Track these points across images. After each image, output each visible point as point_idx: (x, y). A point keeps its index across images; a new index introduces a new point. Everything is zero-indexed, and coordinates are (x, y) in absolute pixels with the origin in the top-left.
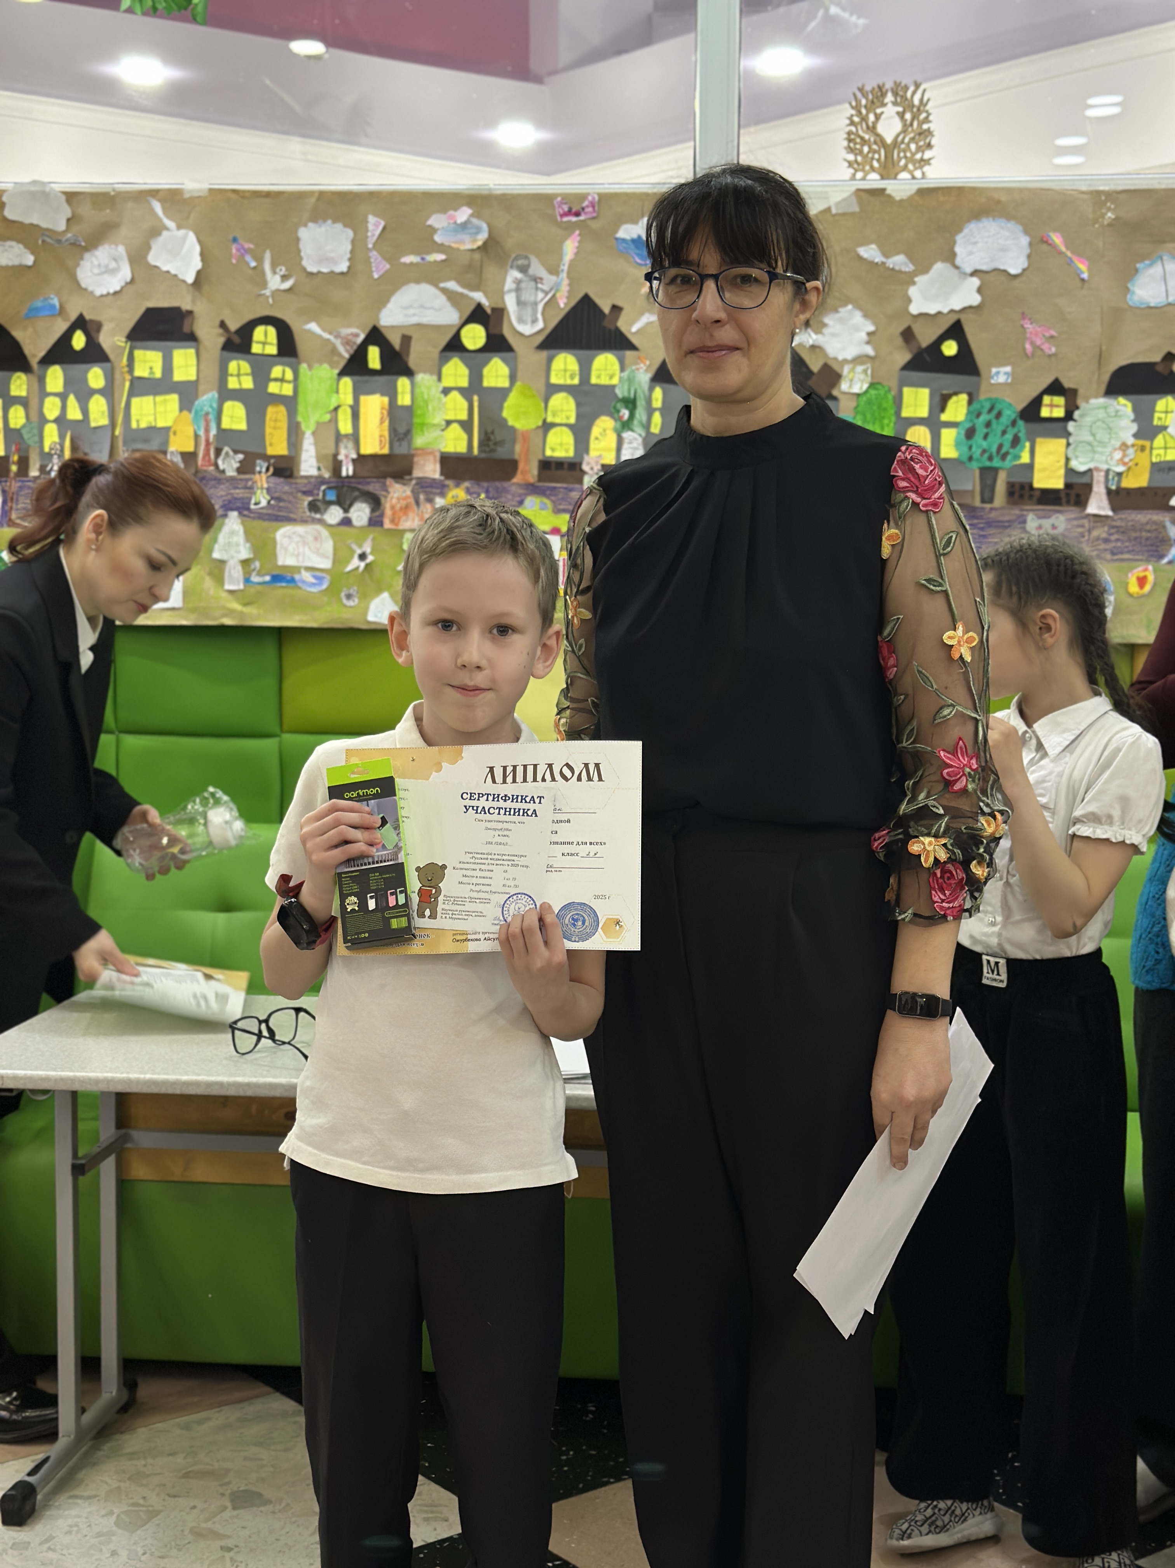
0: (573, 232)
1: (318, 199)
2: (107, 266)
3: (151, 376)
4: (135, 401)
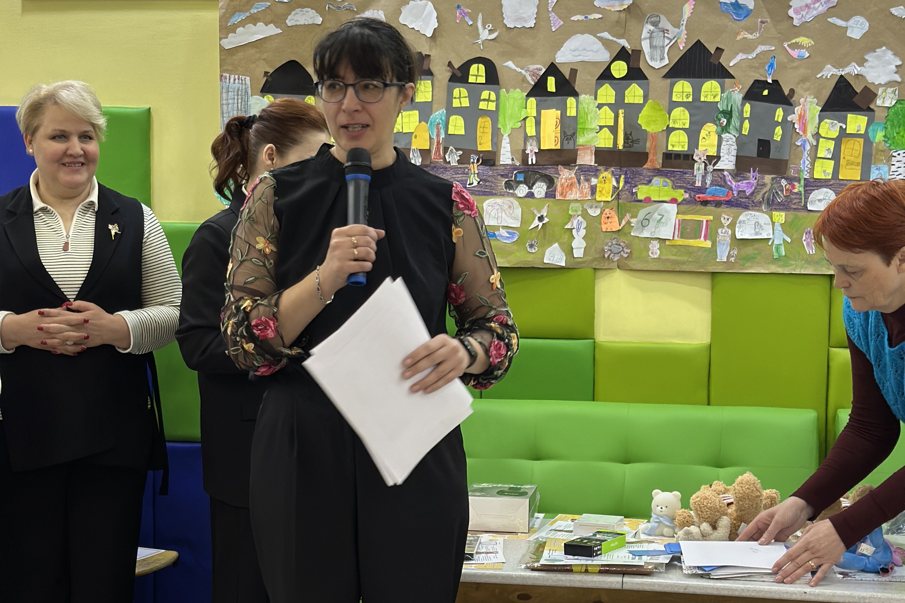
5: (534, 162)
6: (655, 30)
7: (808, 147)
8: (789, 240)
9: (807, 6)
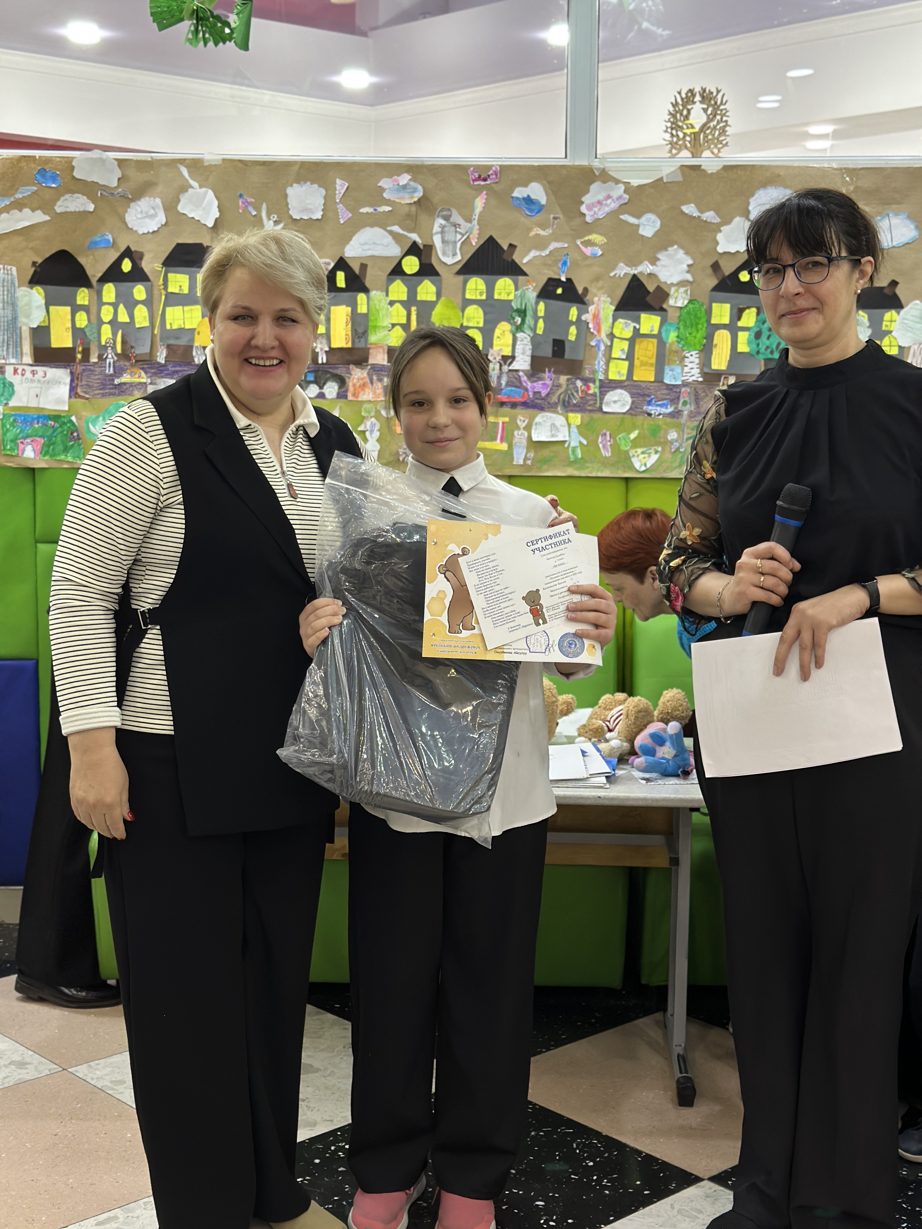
0: (482, 192)
1: (300, 168)
2: (147, 213)
3: (181, 292)
4: (169, 310)
5: (325, 361)
6: (447, 224)
7: (602, 348)
8: (585, 442)
9: (599, 202)
